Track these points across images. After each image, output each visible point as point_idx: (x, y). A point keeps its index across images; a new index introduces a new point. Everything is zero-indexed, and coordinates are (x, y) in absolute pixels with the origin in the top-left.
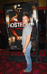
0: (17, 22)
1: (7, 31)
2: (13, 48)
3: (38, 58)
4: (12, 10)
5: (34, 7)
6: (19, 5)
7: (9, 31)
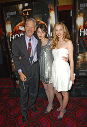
0: (24, 32)
4: (15, 13)
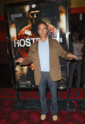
0: (30, 37)
1: (13, 54)
2: (23, 84)
3: (70, 102)
4: (21, 15)
5: (62, 8)
6: (34, 6)
7: (17, 53)
